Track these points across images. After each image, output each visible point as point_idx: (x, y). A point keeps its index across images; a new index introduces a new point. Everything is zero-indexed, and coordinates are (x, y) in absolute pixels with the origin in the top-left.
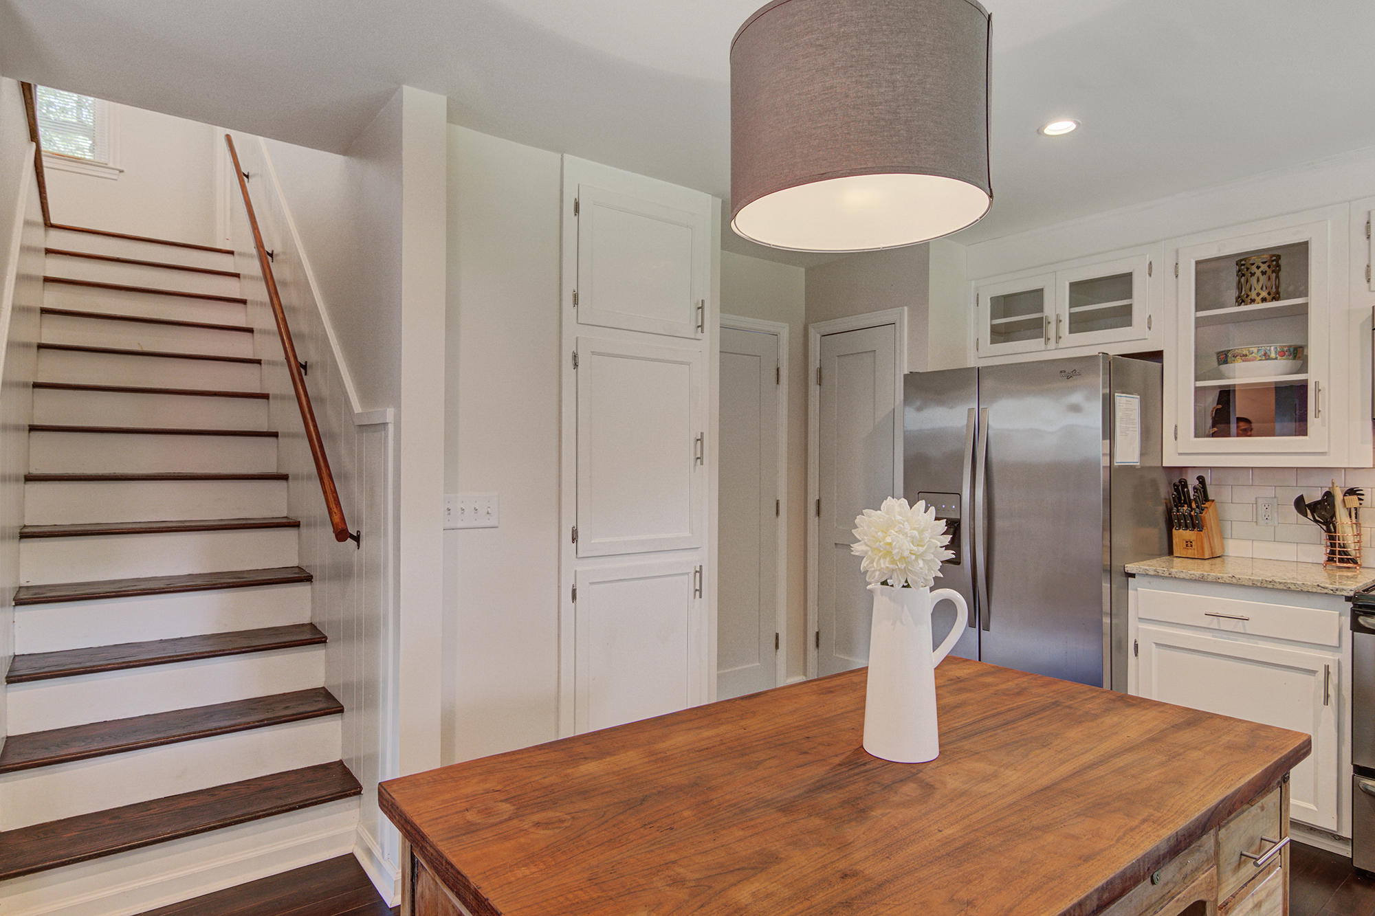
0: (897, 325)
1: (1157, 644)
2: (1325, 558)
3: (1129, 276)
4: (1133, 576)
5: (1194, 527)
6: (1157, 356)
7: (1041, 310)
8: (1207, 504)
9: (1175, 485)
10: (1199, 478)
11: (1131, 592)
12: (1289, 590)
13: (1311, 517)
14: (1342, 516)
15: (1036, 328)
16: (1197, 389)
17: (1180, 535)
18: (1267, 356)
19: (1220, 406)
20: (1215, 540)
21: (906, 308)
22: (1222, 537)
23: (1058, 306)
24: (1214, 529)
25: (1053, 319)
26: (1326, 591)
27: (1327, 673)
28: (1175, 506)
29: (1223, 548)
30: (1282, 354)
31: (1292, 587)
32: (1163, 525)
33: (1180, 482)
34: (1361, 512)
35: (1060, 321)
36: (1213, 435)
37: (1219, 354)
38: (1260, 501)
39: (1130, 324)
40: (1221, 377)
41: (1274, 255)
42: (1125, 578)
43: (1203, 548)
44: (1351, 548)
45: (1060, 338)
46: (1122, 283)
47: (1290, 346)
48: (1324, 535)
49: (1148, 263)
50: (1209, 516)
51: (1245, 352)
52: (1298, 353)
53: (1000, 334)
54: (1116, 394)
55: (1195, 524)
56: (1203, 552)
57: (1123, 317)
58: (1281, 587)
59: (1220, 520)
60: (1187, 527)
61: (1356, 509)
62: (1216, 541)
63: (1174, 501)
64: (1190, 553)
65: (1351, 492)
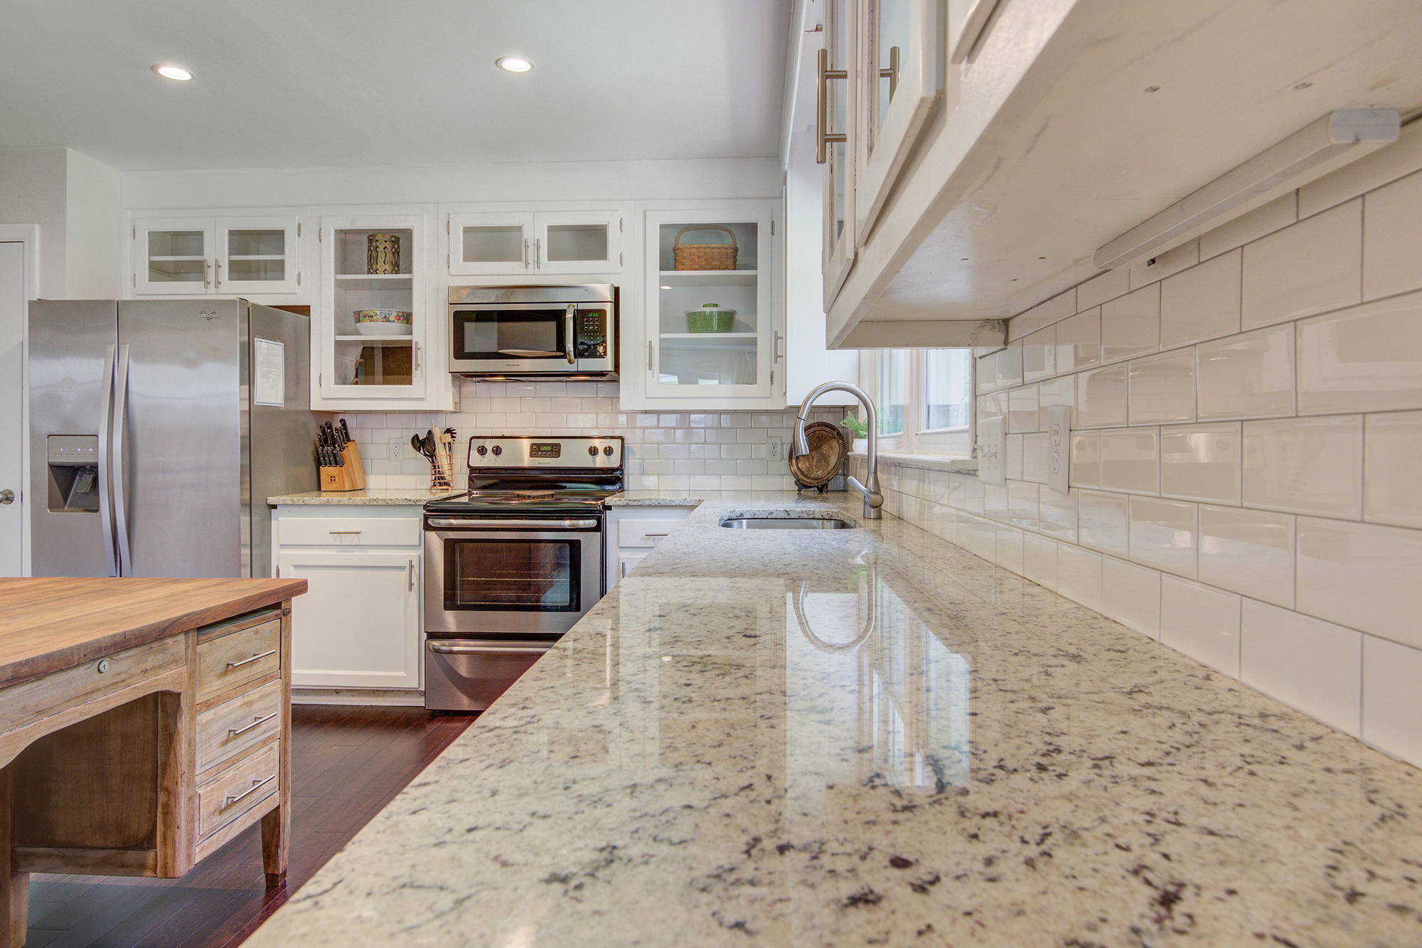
0: (26, 243)
1: (295, 566)
2: (431, 484)
3: (282, 233)
4: (275, 507)
5: (336, 463)
6: (304, 310)
7: (202, 253)
8: (349, 443)
9: (321, 427)
10: (341, 421)
11: (273, 522)
12: (388, 505)
13: (422, 451)
14: (441, 452)
15: (196, 270)
16: (338, 343)
17: (326, 471)
18: (386, 319)
19: (362, 360)
20: (356, 475)
21: (37, 227)
22: (364, 473)
23: (217, 251)
24: (354, 465)
25: (213, 264)
26: (410, 503)
27: (412, 566)
28: (322, 446)
29: (365, 482)
30: (398, 318)
31: (390, 503)
32: (312, 464)
33: (326, 424)
34: (454, 447)
35: (220, 266)
36: (356, 383)
37: (355, 312)
38: (391, 441)
39: (282, 278)
40: (358, 333)
41: (395, 237)
42: (267, 510)
43: (343, 482)
44: (447, 474)
45: (220, 283)
46: (275, 238)
47: (403, 313)
48: (430, 465)
49: (297, 224)
50: (349, 453)
51: (371, 314)
52: (407, 318)
53: (159, 271)
54: (256, 339)
55: (337, 461)
56: (344, 485)
57: (276, 270)
58: (382, 503)
59: (362, 459)
60: (331, 465)
61: (449, 443)
62: (358, 476)
63: (321, 441)
64: (334, 486)
65: (449, 431)
